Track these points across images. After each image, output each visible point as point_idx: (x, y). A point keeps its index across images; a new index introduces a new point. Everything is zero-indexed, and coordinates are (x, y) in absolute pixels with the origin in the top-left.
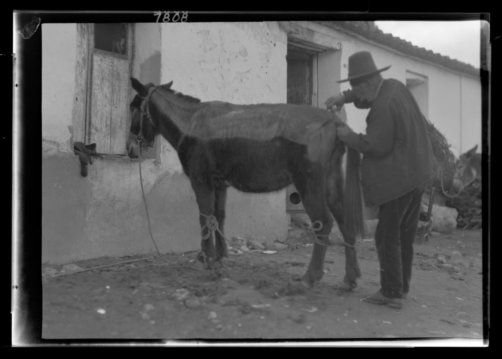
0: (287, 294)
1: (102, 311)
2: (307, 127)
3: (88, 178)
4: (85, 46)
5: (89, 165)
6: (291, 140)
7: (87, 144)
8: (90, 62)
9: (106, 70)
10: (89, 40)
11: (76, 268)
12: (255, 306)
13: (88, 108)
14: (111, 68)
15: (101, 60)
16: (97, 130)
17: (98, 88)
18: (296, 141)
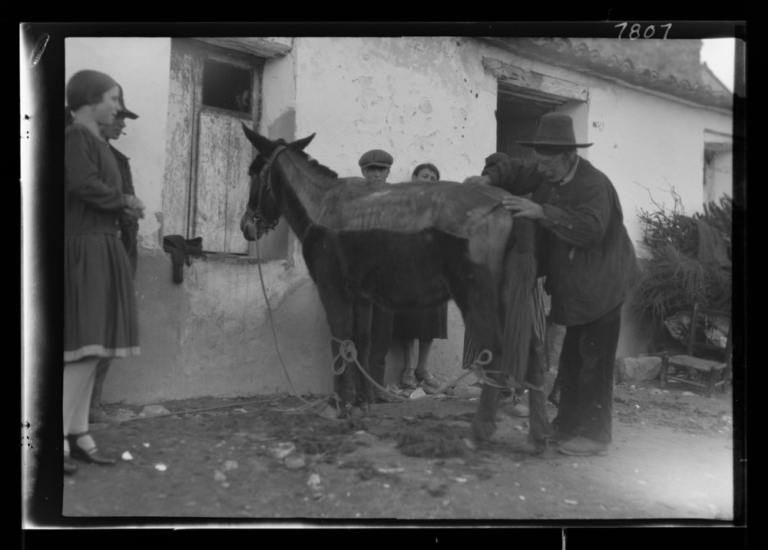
0: (438, 456)
1: (161, 467)
2: (469, 213)
3: (185, 284)
4: (188, 101)
5: (185, 267)
6: (448, 232)
7: (191, 237)
8: (195, 124)
9: (219, 135)
10: (194, 93)
11: (160, 410)
12: (382, 470)
13: (192, 188)
14: (226, 132)
15: (212, 121)
16: (205, 219)
17: (206, 159)
18: (454, 234)
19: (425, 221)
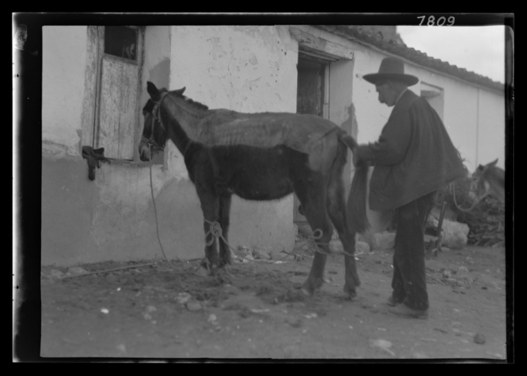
0: (287, 301)
1: (105, 311)
2: (310, 136)
3: (96, 181)
4: (95, 51)
5: (96, 168)
6: (293, 148)
7: (95, 148)
8: (99, 66)
9: (115, 75)
10: (99, 45)
11: (81, 271)
12: (254, 311)
13: (97, 112)
14: (120, 73)
15: (111, 65)
16: (105, 134)
17: (106, 92)
18: (298, 150)
19: (277, 140)
